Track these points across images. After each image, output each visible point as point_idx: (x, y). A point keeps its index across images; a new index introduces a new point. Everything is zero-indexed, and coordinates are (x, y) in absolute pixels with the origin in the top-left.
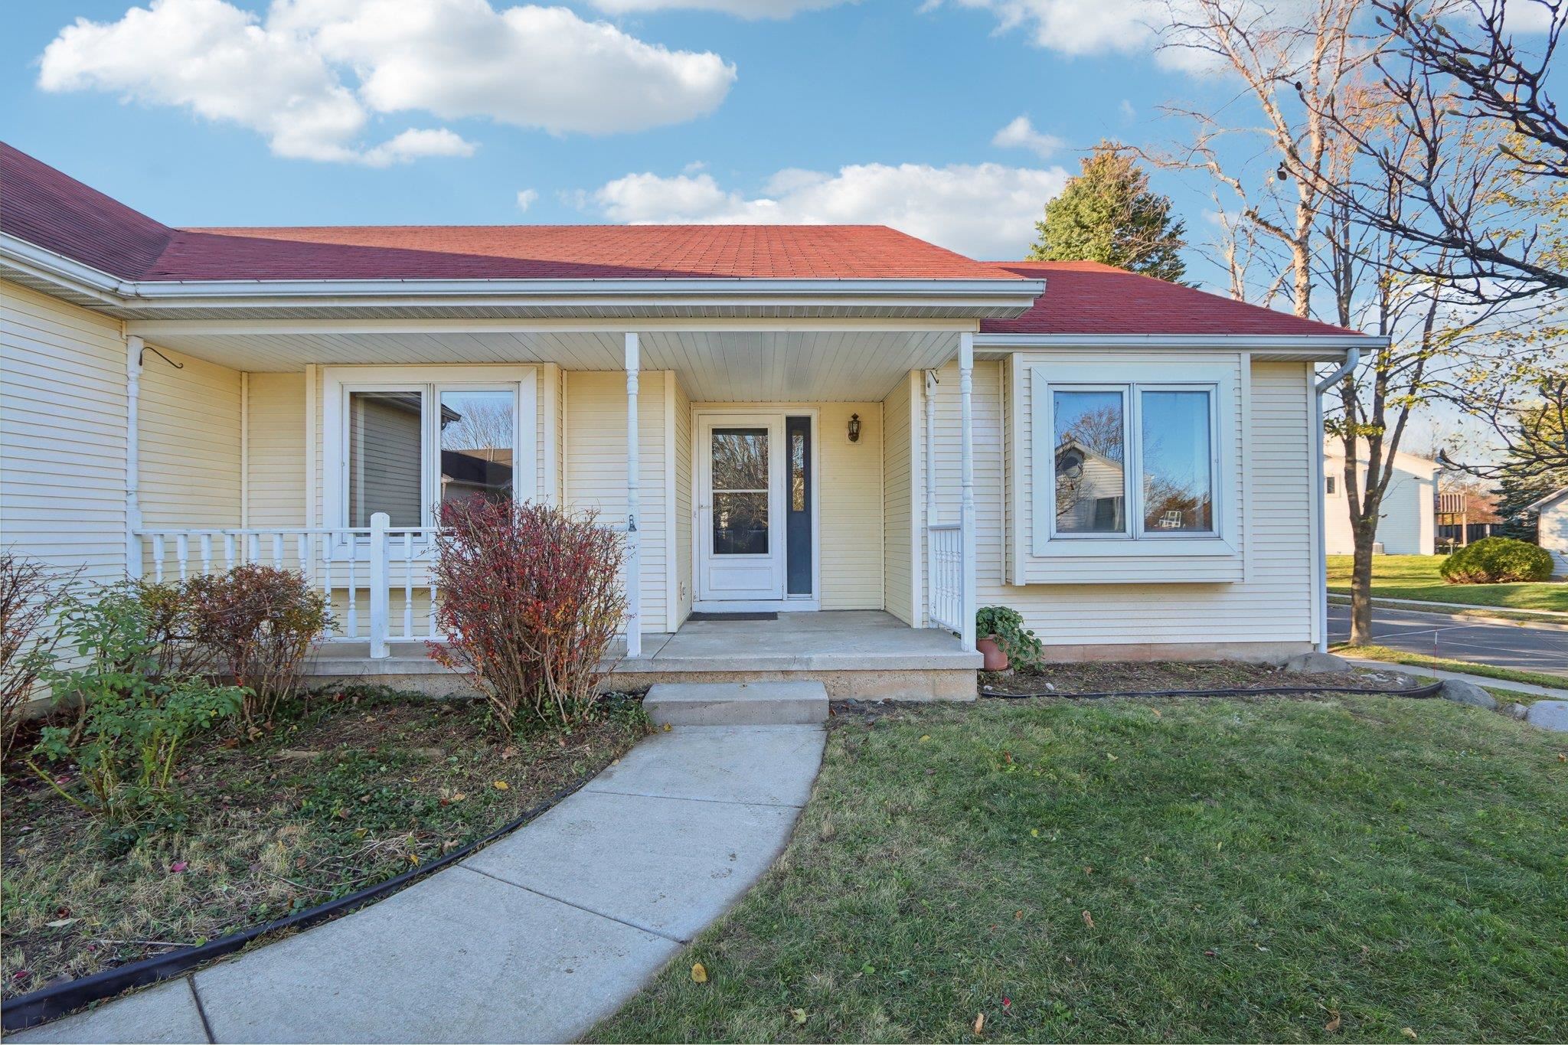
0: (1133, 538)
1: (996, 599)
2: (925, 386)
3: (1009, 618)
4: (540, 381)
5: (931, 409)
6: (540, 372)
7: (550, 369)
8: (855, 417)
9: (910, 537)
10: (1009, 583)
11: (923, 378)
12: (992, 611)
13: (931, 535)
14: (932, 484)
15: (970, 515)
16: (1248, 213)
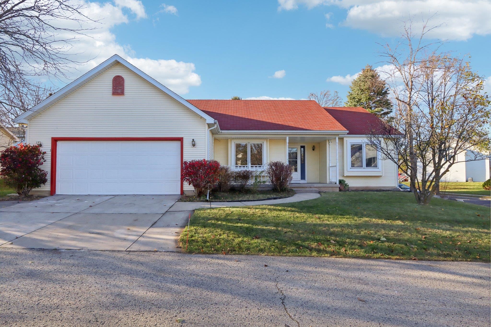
0: (364, 168)
1: (342, 178)
2: (329, 142)
3: (344, 181)
4: (267, 142)
5: (330, 146)
6: (267, 141)
7: (268, 140)
8: (314, 146)
9: (326, 168)
10: (343, 176)
11: (329, 141)
12: (341, 180)
13: (330, 168)
14: (330, 159)
15: (338, 164)
16: (396, 98)
